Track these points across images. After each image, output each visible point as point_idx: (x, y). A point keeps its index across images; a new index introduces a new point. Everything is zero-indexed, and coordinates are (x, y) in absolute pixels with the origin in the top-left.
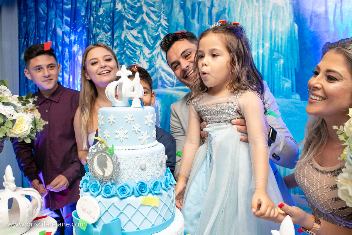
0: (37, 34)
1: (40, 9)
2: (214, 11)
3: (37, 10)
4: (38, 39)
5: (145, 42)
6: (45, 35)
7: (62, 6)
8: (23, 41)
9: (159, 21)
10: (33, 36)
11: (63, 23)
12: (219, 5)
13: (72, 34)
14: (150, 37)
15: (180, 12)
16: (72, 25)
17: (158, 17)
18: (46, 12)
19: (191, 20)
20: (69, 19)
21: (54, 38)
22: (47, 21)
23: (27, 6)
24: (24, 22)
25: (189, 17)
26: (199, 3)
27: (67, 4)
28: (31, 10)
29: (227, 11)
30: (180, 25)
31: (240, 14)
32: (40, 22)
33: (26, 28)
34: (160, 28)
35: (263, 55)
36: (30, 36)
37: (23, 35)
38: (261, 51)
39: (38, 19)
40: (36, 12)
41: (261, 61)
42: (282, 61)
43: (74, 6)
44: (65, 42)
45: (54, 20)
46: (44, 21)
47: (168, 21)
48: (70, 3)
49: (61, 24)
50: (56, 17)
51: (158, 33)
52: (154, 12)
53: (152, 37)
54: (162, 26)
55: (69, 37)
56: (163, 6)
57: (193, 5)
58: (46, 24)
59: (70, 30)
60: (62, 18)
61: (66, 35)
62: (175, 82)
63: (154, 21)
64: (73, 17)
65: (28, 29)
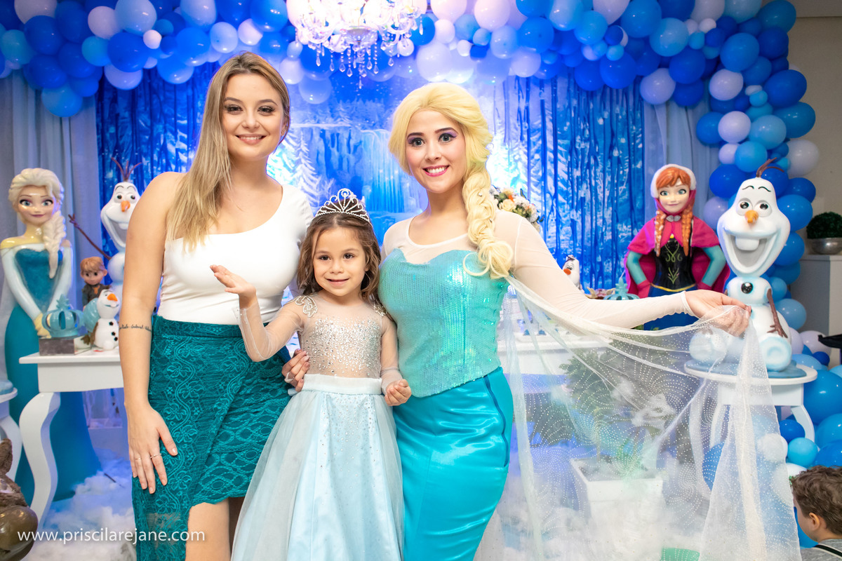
0: (135, 148)
1: (140, 121)
2: (352, 143)
3: (134, 121)
4: (137, 156)
5: (285, 165)
6: (149, 150)
7: (175, 120)
8: (111, 156)
9: (299, 147)
10: (129, 151)
11: (176, 138)
12: (356, 138)
13: (190, 152)
14: (290, 161)
15: (320, 140)
16: (190, 141)
17: (299, 142)
18: (149, 124)
19: (331, 148)
20: (186, 136)
21: (163, 155)
22: (151, 135)
23: (118, 115)
24: (111, 134)
25: (330, 145)
26: (338, 135)
27: (182, 119)
28: (125, 120)
29: (363, 143)
30: (321, 152)
31: (374, 146)
32: (142, 136)
33: (115, 142)
34: (301, 154)
35: (394, 180)
36: (125, 151)
37: (111, 149)
38: (392, 177)
39: (137, 131)
40: (133, 123)
41: (392, 185)
42: (408, 185)
43: (192, 122)
44: (180, 160)
45: (162, 136)
46: (147, 135)
47: (308, 147)
48: (186, 118)
49: (174, 140)
50: (165, 132)
51: (297, 158)
52: (293, 138)
53: (292, 161)
54: (303, 152)
55: (187, 156)
56: (302, 134)
57: (332, 136)
58: (150, 138)
59: (188, 148)
60: (175, 134)
61: (182, 153)
62: (318, 202)
63: (294, 147)
64: (191, 133)
65: (121, 142)
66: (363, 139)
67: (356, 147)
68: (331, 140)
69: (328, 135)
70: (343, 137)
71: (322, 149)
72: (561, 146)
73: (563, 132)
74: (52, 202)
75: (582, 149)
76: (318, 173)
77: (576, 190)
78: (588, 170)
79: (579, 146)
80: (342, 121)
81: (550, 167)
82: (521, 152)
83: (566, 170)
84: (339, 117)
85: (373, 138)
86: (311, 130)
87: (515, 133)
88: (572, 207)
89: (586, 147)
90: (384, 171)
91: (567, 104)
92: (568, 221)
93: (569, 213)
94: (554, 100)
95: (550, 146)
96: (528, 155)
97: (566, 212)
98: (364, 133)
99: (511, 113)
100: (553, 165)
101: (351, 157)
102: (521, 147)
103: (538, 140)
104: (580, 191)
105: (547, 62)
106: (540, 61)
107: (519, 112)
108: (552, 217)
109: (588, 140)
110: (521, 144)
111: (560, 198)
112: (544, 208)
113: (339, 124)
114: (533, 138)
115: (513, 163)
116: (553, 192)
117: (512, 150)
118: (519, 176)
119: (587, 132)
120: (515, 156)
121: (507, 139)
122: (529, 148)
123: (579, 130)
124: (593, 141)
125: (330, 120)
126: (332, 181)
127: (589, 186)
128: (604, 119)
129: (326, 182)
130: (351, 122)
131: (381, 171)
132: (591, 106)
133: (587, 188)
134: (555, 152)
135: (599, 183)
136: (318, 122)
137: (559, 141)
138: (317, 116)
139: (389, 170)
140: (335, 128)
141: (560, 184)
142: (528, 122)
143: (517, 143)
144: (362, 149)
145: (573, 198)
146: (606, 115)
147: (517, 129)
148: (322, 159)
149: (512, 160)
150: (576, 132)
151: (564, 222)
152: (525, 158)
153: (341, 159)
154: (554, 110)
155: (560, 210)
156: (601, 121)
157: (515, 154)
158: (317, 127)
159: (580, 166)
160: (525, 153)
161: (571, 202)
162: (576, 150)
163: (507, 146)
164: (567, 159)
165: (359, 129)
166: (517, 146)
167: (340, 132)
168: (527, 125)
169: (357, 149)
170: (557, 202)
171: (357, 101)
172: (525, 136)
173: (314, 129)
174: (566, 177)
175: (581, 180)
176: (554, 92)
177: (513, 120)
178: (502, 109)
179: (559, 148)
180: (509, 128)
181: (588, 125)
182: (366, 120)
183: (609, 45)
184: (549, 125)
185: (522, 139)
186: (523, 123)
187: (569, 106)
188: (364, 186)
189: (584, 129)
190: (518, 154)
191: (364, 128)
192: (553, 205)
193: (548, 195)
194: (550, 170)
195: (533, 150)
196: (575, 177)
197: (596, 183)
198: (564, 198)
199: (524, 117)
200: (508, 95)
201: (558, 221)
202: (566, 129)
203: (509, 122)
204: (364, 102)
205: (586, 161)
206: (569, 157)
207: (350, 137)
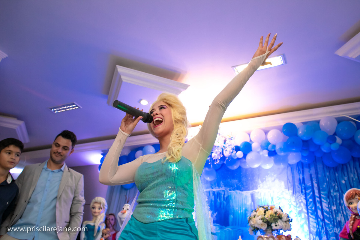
12: (227, 194)
15: (213, 196)
31: (234, 198)
35: (243, 212)
47: (208, 199)
57: (218, 194)
66: (230, 195)
67: (227, 198)
68: (217, 195)
69: (216, 193)
70: (222, 194)
71: (213, 199)
72: (323, 194)
73: (323, 188)
74: (101, 208)
75: (335, 196)
76: (211, 209)
77: (335, 217)
78: (340, 207)
79: (333, 194)
80: (222, 188)
81: (318, 205)
82: (303, 198)
83: (327, 206)
84: (221, 186)
85: (234, 194)
86: (209, 192)
87: (298, 189)
88: (334, 226)
89: (337, 195)
90: (238, 208)
91: (323, 175)
92: (332, 233)
93: (333, 229)
94: (317, 173)
95: (317, 194)
96: (306, 199)
97: (331, 228)
98: (230, 192)
99: (295, 180)
100: (320, 204)
101: (225, 202)
102: (302, 195)
103: (310, 192)
104: (337, 218)
105: (305, 155)
106: (301, 155)
107: (300, 179)
108: (323, 231)
109: (338, 191)
110: (302, 194)
111: (326, 221)
112: (318, 227)
113: (221, 189)
114: (308, 192)
115: (298, 203)
116: (322, 217)
117: (297, 197)
118: (302, 209)
119: (336, 187)
120: (299, 200)
121: (294, 192)
122: (306, 196)
123: (332, 186)
124: (340, 191)
125: (217, 187)
126: (216, 213)
127: (342, 215)
128: (345, 181)
129: (214, 213)
130: (225, 188)
131: (237, 208)
132: (337, 175)
133: (341, 216)
134: (320, 197)
135: (348, 213)
136: (213, 189)
137: (322, 192)
138: (212, 186)
139: (241, 208)
140: (219, 191)
141: (325, 214)
142: (304, 184)
143: (300, 194)
144: (229, 199)
145: (333, 221)
146: (346, 178)
147: (299, 188)
148: (213, 203)
149: (298, 202)
150: (330, 188)
151: (330, 234)
152: (304, 201)
153: (221, 203)
154: (317, 178)
155: (328, 228)
156: (343, 182)
157: (299, 199)
158: (212, 191)
159: (335, 204)
160: (304, 198)
161: (333, 223)
162: (332, 196)
163: (295, 196)
164: (327, 201)
165: (228, 190)
166: (300, 195)
167: (221, 192)
168: (304, 185)
169: (228, 199)
170: (325, 223)
171: (228, 179)
172: (304, 191)
173: (211, 191)
174: (328, 210)
175: (337, 212)
176: (316, 170)
177: (297, 184)
178: (291, 179)
179: (322, 195)
180: (295, 187)
181: (336, 184)
182: (231, 187)
183: (331, 144)
184: (315, 185)
185: (302, 192)
186: (302, 185)
187: (325, 176)
188: (230, 215)
189: (334, 186)
190: (301, 199)
191: (230, 190)
192: (322, 225)
193: (319, 220)
194: (318, 207)
195: (308, 197)
196: (333, 210)
197: (346, 213)
198: (329, 221)
199: (302, 182)
200: (294, 173)
201: (327, 233)
202: (324, 186)
203: (295, 184)
204: (231, 180)
205: (338, 202)
206: (328, 200)
207: (224, 195)
